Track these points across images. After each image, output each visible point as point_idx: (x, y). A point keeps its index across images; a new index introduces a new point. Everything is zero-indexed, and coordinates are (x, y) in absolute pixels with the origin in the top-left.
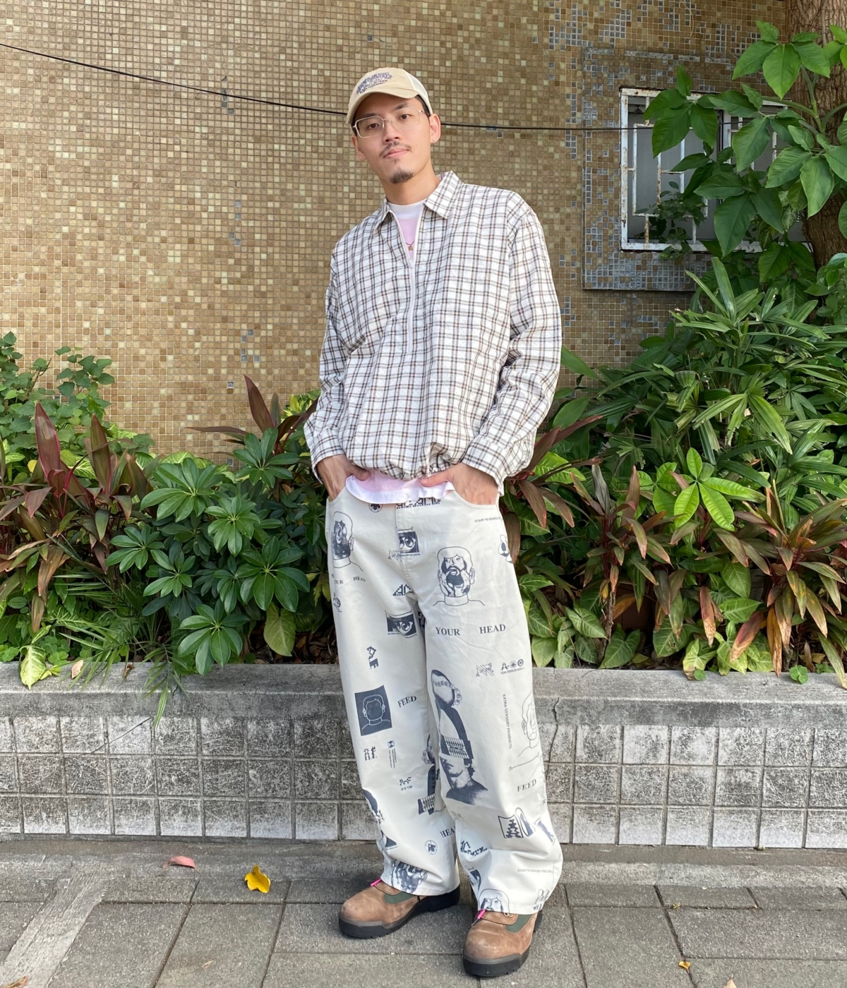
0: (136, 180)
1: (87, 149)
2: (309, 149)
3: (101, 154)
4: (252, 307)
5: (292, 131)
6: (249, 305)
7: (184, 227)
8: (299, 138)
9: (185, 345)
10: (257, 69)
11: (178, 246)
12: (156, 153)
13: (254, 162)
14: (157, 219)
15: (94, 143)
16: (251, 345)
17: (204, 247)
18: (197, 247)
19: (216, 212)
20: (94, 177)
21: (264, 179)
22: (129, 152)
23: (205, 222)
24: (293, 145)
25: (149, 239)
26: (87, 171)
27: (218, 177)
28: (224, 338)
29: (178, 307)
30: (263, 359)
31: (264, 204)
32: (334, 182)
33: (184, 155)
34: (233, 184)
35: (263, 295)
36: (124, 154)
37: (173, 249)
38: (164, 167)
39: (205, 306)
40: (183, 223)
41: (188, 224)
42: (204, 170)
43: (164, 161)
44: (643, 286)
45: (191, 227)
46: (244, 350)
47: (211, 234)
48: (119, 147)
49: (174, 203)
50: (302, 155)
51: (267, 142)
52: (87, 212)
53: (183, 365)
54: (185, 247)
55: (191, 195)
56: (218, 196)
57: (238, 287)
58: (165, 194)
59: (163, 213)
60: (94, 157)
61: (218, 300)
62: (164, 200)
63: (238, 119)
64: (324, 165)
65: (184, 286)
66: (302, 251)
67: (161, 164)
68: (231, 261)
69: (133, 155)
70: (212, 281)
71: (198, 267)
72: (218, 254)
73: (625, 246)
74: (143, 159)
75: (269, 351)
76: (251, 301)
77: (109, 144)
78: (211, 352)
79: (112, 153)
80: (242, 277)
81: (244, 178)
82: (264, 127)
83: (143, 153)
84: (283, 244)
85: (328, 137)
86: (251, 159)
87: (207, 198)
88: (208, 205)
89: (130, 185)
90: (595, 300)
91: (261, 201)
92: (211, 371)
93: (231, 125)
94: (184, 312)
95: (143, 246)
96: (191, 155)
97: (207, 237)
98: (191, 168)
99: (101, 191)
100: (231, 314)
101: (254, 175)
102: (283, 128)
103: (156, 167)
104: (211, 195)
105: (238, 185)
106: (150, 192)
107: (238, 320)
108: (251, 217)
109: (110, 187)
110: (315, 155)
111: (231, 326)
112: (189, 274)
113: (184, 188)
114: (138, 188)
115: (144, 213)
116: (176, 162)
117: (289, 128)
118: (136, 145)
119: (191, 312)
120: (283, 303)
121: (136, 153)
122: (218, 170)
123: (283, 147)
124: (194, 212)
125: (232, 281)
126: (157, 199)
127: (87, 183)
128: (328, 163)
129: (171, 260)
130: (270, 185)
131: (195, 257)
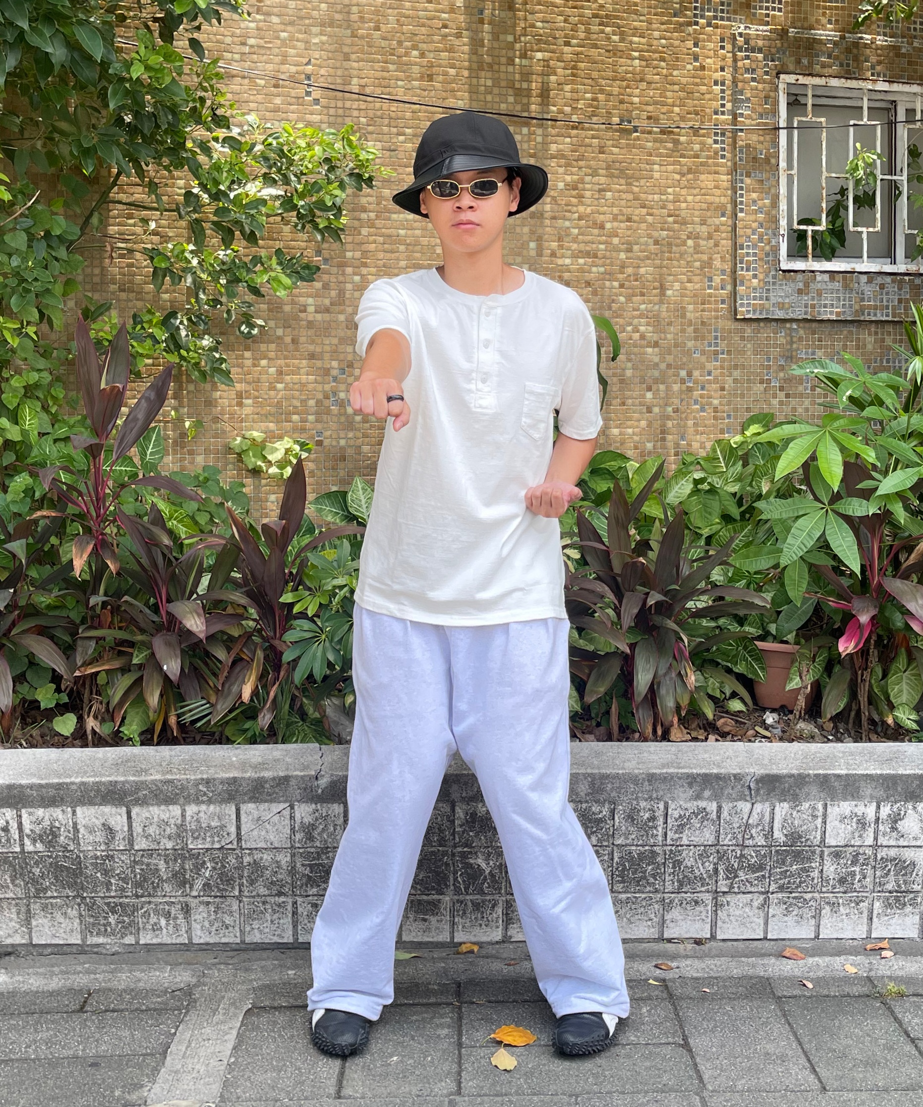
5: (389, 126)
44: (806, 313)
46: (335, 394)
57: (327, 317)
61: (303, 332)
73: (785, 266)
80: (332, 304)
82: (355, 120)
84: (380, 263)
90: (748, 330)
93: (317, 118)
111: (319, 363)
117: (386, 122)
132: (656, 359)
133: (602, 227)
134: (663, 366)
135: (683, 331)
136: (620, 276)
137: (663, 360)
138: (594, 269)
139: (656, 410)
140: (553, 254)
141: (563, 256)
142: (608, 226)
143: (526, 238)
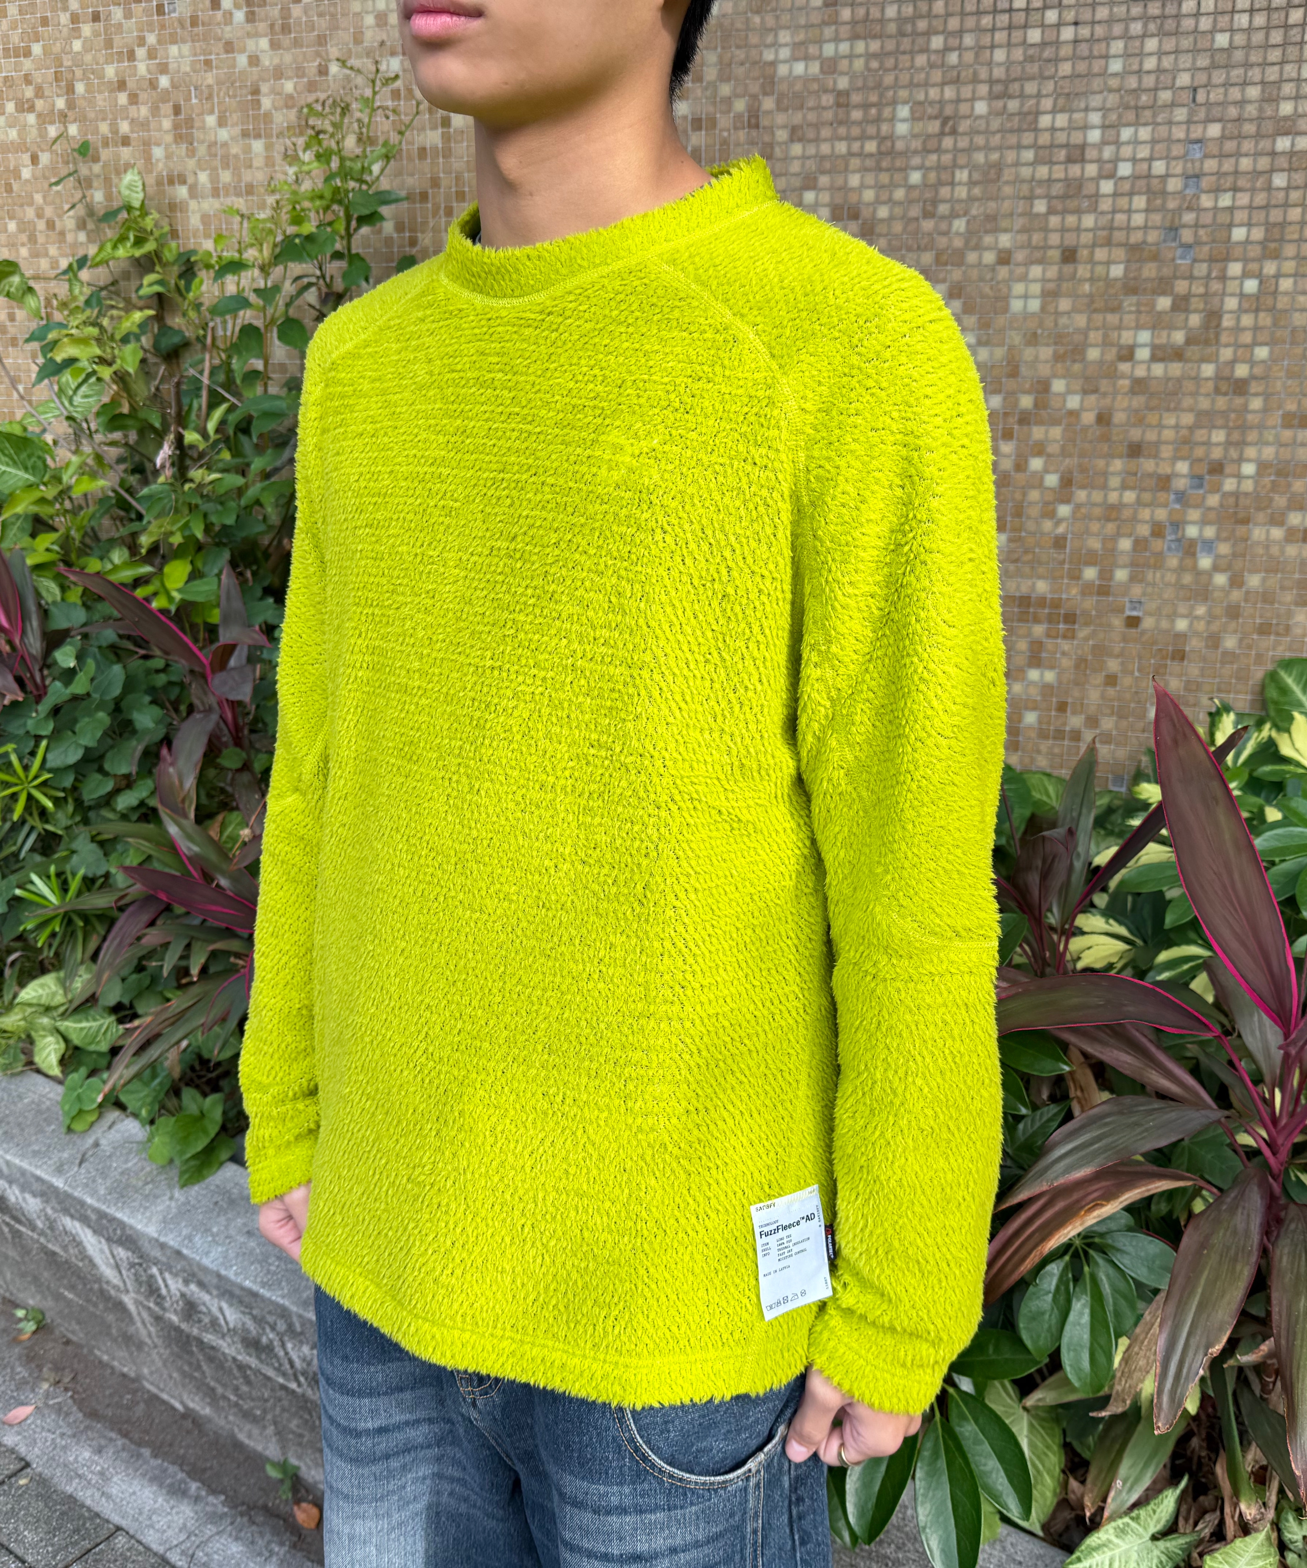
0: (948, 111)
1: (844, 47)
3: (875, 56)
4: (1205, 419)
6: (1200, 414)
7: (1054, 221)
9: (1034, 511)
11: (1036, 271)
12: (1000, 37)
13: (1250, 30)
14: (992, 205)
15: (860, 28)
16: (1194, 514)
17: (1100, 270)
18: (1083, 271)
19: (1135, 177)
20: (856, 115)
21: (1272, 74)
22: (937, 42)
23: (1105, 205)
25: (972, 257)
26: (842, 100)
27: (1149, 81)
28: (1130, 496)
29: (1025, 419)
30: (1224, 549)
31: (1265, 144)
33: (1068, 33)
34: (1186, 97)
35: (1240, 387)
36: (926, 50)
37: (1024, 278)
38: (1016, 71)
39: (1089, 418)
40: (1051, 211)
41: (1064, 212)
42: (1116, 66)
43: (1018, 54)
45: (1071, 220)
47: (1119, 236)
48: (915, 34)
49: (1036, 162)
52: (839, 200)
53: (1029, 557)
54: (1052, 272)
55: (1076, 138)
56: (1144, 133)
58: (1013, 139)
59: (1008, 190)
60: (859, 64)
62: (1010, 156)
65: (1044, 370)
67: (1009, 64)
68: (1164, 303)
69: (947, 49)
70: (1112, 354)
71: (1081, 320)
72: (1131, 287)
74: (969, 57)
75: (1241, 530)
76: (1204, 404)
77: (892, 28)
78: (1095, 527)
79: (898, 52)
81: (1219, 77)
83: (969, 40)
86: (1243, 20)
87: (1117, 143)
88: (1116, 160)
89: (934, 127)
91: (1259, 136)
92: (1090, 573)
94: (1038, 433)
95: (957, 274)
96: (1085, 32)
97: (1108, 243)
98: (1082, 67)
99: (871, 147)
100: (1151, 436)
101: (1247, 65)
103: (999, 73)
104: (1126, 134)
105: (1201, 97)
106: (980, 140)
107: (1166, 452)
108: (1228, 182)
109: (891, 137)
112: (1058, 339)
113: (1061, 120)
114: (954, 132)
115: (962, 192)
116: (1048, 53)
118: (954, 23)
119: (1056, 432)
120: (1291, 407)
121: (954, 42)
122: (1150, 64)
124: (1080, 182)
125: (1159, 354)
126: (995, 156)
127: (842, 131)
129: (1016, 305)
130: (1288, 89)
131: (1073, 295)
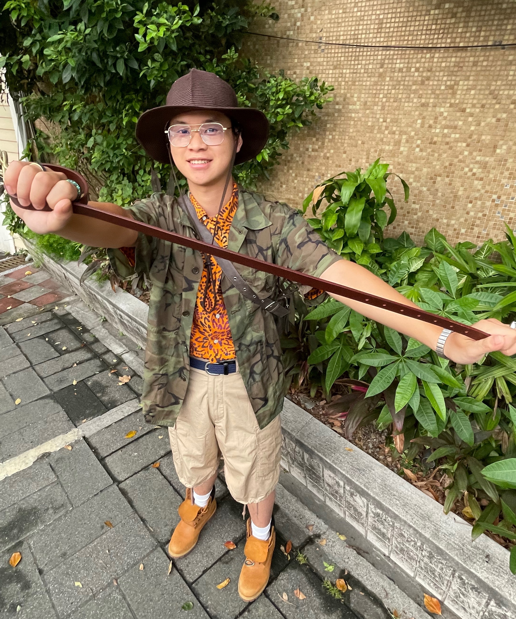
2: (362, 71)
4: (321, 164)
5: (355, 60)
8: (358, 64)
9: (290, 181)
10: (340, 21)
24: (354, 69)
28: (307, 179)
29: (289, 162)
32: (374, 92)
35: (328, 158)
39: (300, 162)
50: (358, 75)
51: (340, 68)
53: (289, 190)
57: (316, 153)
61: (306, 159)
63: (326, 55)
64: (370, 81)
65: (292, 152)
66: (351, 134)
70: (305, 149)
71: (299, 142)
72: (308, 135)
76: (321, 161)
78: (301, 185)
80: (319, 148)
82: (339, 59)
84: (341, 130)
85: (375, 62)
86: (330, 79)
91: (333, 105)
92: (300, 195)
93: (322, 59)
100: (311, 167)
102: (350, 59)
107: (314, 170)
108: (327, 115)
110: (366, 75)
111: (311, 173)
117: (353, 58)
119: (295, 165)
120: (337, 163)
123: (348, 71)
125: (313, 150)
128: (373, 79)
132: (479, 187)
133: (464, 110)
134: (483, 191)
135: (502, 173)
136: (469, 140)
137: (483, 187)
138: (453, 136)
139: (472, 214)
140: (430, 126)
141: (436, 128)
142: (468, 110)
143: (416, 117)
